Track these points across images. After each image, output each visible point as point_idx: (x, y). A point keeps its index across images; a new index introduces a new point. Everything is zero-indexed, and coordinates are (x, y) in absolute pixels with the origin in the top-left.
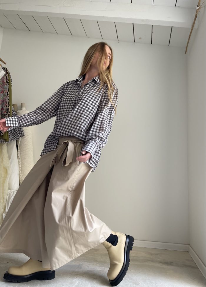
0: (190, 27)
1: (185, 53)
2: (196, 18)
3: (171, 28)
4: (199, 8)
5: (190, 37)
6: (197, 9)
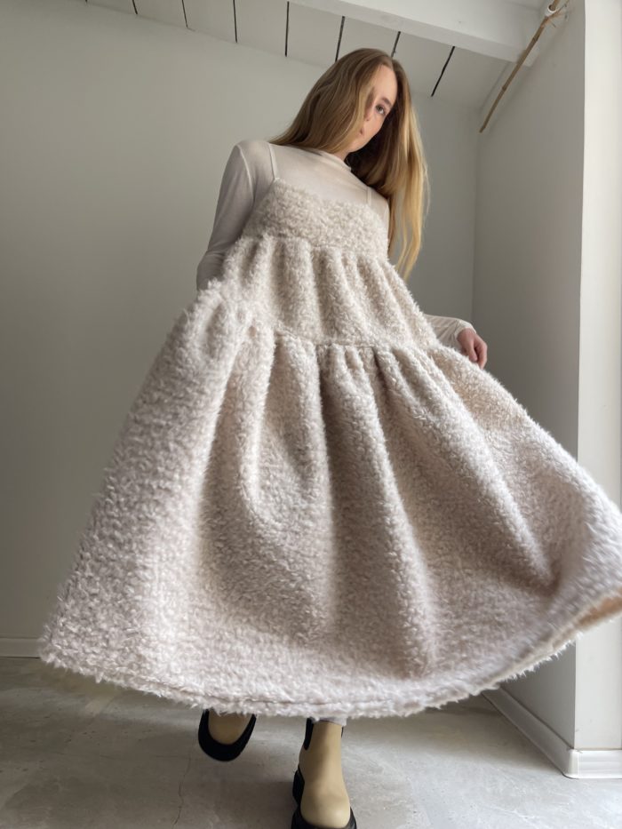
0: (514, 59)
1: (479, 129)
2: (535, 40)
3: (451, 49)
4: (553, 16)
5: (504, 88)
6: (548, 15)
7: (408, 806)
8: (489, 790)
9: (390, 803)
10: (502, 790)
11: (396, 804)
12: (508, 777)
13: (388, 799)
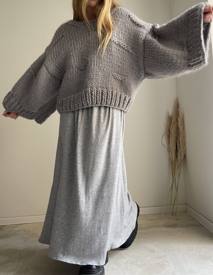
7: (166, 264)
8: (198, 254)
9: (159, 263)
10: (203, 254)
11: (161, 263)
12: (205, 249)
13: (158, 262)
